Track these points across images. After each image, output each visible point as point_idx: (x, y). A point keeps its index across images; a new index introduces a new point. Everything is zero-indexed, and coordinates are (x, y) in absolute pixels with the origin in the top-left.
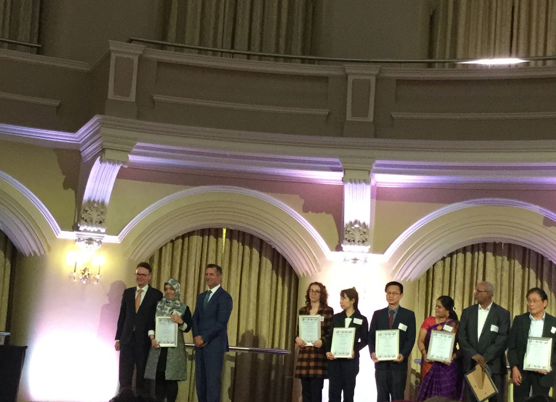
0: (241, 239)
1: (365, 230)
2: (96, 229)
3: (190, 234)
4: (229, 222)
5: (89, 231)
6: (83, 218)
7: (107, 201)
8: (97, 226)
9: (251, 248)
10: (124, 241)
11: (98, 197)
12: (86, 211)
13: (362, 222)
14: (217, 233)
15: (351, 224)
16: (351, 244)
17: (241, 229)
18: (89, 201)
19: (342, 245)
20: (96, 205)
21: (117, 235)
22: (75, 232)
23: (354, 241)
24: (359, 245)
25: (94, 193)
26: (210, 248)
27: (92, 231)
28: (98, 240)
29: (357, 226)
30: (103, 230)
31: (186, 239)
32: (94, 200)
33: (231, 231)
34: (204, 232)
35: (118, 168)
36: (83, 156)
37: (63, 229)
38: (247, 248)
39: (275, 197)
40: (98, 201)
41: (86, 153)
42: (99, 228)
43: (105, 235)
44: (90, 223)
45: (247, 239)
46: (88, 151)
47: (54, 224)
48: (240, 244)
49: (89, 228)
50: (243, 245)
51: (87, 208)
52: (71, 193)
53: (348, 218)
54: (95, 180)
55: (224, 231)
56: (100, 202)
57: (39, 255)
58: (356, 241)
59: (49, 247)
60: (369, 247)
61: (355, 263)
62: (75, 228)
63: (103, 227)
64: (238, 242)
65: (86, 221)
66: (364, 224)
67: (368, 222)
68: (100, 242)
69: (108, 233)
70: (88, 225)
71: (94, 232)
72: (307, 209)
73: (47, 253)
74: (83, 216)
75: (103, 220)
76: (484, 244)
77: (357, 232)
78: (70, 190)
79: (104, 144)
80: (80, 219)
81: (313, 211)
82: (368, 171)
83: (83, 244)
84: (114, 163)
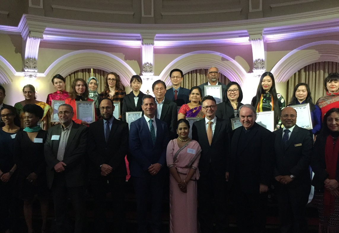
0: (99, 73)
1: (151, 66)
2: (33, 71)
3: (77, 72)
4: (94, 66)
5: (30, 72)
7: (37, 57)
8: (33, 69)
10: (47, 75)
11: (32, 56)
12: (27, 63)
13: (149, 63)
14: (89, 71)
15: (145, 64)
16: (146, 73)
17: (99, 69)
18: (28, 58)
19: (142, 73)
20: (31, 60)
21: (44, 73)
22: (23, 73)
23: (147, 71)
24: (149, 73)
25: (30, 54)
26: (86, 77)
28: (34, 76)
29: (148, 65)
30: (36, 71)
31: (76, 74)
32: (30, 58)
33: (95, 69)
34: (83, 71)
35: (39, 40)
36: (23, 37)
37: (17, 71)
38: (102, 77)
39: (112, 54)
40: (32, 58)
41: (24, 36)
42: (35, 70)
43: (38, 73)
44: (29, 68)
45: (102, 73)
46: (24, 34)
47: (13, 69)
48: (99, 75)
49: (29, 70)
50: (101, 75)
51: (27, 61)
52: (19, 55)
53: (144, 62)
54: (29, 47)
55: (92, 70)
56: (33, 58)
57: (7, 84)
58: (148, 71)
59: (12, 80)
60: (153, 73)
61: (148, 80)
62: (23, 71)
63: (36, 69)
64: (98, 74)
65: (28, 67)
66: (151, 64)
67: (152, 63)
68: (36, 76)
69: (39, 72)
70: (29, 69)
71: (32, 72)
72: (126, 59)
73: (11, 83)
74: (26, 65)
75: (36, 66)
76: (196, 70)
77: (148, 67)
78: (19, 53)
79: (30, 28)
80: (25, 66)
81: (129, 60)
82: (153, 39)
83: (28, 78)
84: (36, 38)
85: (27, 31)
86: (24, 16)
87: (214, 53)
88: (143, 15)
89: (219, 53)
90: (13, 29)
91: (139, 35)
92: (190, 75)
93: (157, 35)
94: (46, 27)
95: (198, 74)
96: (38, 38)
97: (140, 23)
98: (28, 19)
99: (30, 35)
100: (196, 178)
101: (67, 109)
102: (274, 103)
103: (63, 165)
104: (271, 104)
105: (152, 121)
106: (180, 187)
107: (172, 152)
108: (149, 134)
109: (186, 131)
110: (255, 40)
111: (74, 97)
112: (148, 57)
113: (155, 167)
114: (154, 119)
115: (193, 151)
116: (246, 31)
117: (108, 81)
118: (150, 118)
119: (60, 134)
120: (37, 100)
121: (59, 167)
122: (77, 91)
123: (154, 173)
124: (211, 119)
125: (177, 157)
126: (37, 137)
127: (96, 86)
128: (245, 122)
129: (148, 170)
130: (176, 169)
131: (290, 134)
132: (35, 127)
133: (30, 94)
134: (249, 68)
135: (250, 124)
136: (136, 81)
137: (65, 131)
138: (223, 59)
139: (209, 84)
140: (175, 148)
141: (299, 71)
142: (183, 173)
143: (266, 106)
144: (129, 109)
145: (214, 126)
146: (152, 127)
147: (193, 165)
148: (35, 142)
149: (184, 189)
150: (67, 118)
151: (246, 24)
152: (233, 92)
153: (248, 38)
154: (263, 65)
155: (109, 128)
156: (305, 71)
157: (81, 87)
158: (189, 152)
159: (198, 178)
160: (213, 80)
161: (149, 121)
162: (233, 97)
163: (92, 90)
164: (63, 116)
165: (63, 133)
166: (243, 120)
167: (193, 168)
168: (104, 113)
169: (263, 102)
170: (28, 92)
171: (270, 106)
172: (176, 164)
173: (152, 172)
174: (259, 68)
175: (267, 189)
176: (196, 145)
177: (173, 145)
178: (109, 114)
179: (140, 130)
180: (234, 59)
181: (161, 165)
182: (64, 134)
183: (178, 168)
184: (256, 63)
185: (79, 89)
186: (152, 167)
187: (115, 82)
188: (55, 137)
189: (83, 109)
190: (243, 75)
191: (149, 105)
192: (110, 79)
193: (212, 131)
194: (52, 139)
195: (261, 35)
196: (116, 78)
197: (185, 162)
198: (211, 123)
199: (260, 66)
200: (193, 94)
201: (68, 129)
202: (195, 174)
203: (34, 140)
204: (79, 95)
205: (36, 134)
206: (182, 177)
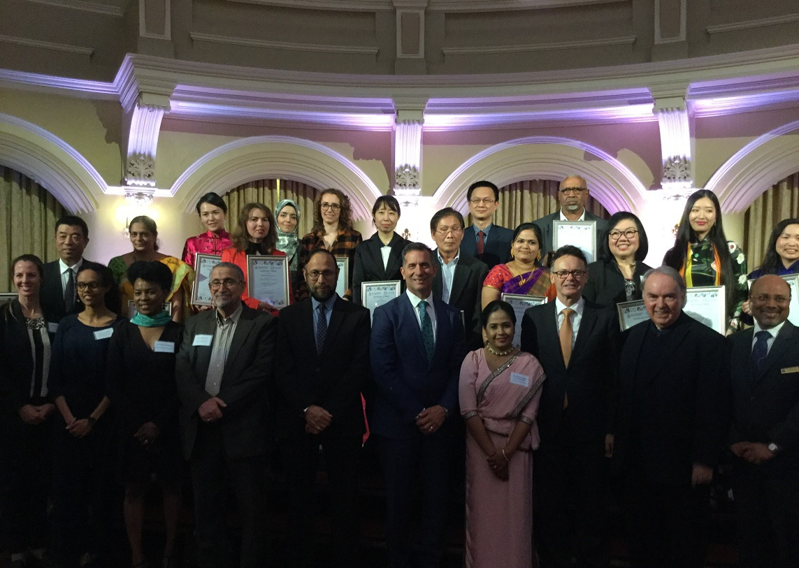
0: (295, 190)
1: (415, 174)
2: (145, 183)
3: (245, 186)
4: (281, 173)
5: (138, 186)
6: (130, 173)
7: (154, 153)
8: (145, 180)
9: (305, 198)
10: (177, 195)
11: (143, 149)
12: (133, 165)
13: (412, 166)
14: (271, 184)
15: (402, 168)
16: (402, 188)
17: (294, 180)
18: (134, 153)
19: (394, 190)
20: (142, 158)
21: (169, 189)
22: (123, 187)
23: (405, 185)
24: (410, 188)
25: (139, 146)
26: (265, 199)
27: (141, 185)
28: (148, 195)
29: (407, 170)
30: (153, 184)
31: (242, 191)
32: (140, 153)
33: (285, 181)
34: (258, 184)
35: (161, 114)
36: (124, 107)
37: (109, 184)
38: (301, 198)
39: (325, 145)
40: (144, 153)
41: (126, 103)
42: (149, 182)
43: (156, 189)
44: (138, 177)
45: (301, 189)
46: (126, 100)
47: (99, 180)
48: (295, 194)
49: (137, 182)
50: (297, 195)
51: (133, 162)
52: (115, 146)
53: (399, 162)
54: (137, 130)
55: (278, 181)
56: (146, 154)
57: (87, 212)
58: (407, 185)
59: (97, 204)
60: (420, 190)
61: (407, 206)
62: (123, 183)
63: (152, 180)
64: (292, 191)
65: (133, 175)
66: (414, 167)
67: (418, 166)
68: (151, 197)
69: (159, 186)
70: (136, 179)
71: (143, 186)
72: (357, 157)
73: (95, 210)
74: (130, 170)
75: (152, 173)
76: (522, 183)
77: (408, 176)
78: (114, 143)
79: (140, 86)
80: (127, 172)
81: (363, 158)
82: (422, 111)
83: (133, 199)
84: (154, 108)
85: (134, 93)
86: (127, 57)
87: (566, 141)
88: (399, 55)
89: (580, 142)
90: (103, 87)
91: (389, 101)
92: (507, 193)
93: (431, 101)
94: (176, 82)
95: (526, 192)
96: (159, 108)
97: (393, 73)
98: (136, 64)
99: (141, 101)
100: (530, 446)
101: (230, 273)
102: (722, 266)
103: (219, 406)
104: (715, 266)
105: (427, 304)
106: (491, 466)
107: (472, 381)
108: (417, 335)
109: (508, 331)
110: (667, 110)
111: (244, 246)
112: (408, 152)
113: (432, 416)
114: (429, 300)
115: (524, 379)
116: (646, 90)
117: (323, 209)
118: (422, 298)
119: (214, 333)
120: (160, 251)
121: (209, 408)
122: (251, 232)
123: (430, 430)
124: (572, 303)
125: (485, 394)
126: (162, 339)
127: (294, 222)
128: (656, 309)
129: (416, 421)
130: (483, 421)
131: (770, 342)
132: (158, 316)
133: (145, 239)
134: (652, 178)
135: (670, 316)
136: (385, 208)
137: (225, 326)
138: (589, 157)
139: (562, 217)
140: (480, 371)
141: (776, 188)
142: (500, 431)
143: (702, 271)
144: (368, 276)
145: (577, 320)
146: (426, 318)
147: (524, 414)
148: (156, 350)
149: (500, 471)
150: (231, 295)
151: (649, 73)
152: (623, 238)
153: (651, 106)
154: (688, 172)
155: (326, 320)
156: (791, 187)
157: (259, 222)
158: (515, 382)
159: (535, 446)
160: (571, 208)
161: (418, 305)
162: (624, 250)
163: (286, 230)
164: (221, 290)
165: (219, 330)
166: (652, 304)
167: (525, 420)
168: (317, 284)
169: (694, 263)
170: (141, 234)
171: (712, 272)
172: (483, 409)
173: (426, 427)
174: (677, 178)
175: (710, 477)
176: (531, 364)
177: (474, 364)
178: (328, 286)
179: (397, 327)
180: (615, 156)
181: (447, 411)
182: (223, 333)
183: (485, 419)
184: (668, 166)
185: (255, 227)
186: (426, 415)
187: (337, 211)
188: (201, 340)
189: (264, 273)
190: (636, 195)
191: (418, 266)
192: (326, 204)
193: (573, 333)
194: (195, 343)
195: (684, 99)
196: (341, 202)
197: (505, 407)
198: (572, 314)
199: (678, 173)
200: (522, 241)
201: (230, 321)
202: (529, 436)
203: (156, 345)
204: (255, 241)
205: (159, 333)
206: (497, 441)
